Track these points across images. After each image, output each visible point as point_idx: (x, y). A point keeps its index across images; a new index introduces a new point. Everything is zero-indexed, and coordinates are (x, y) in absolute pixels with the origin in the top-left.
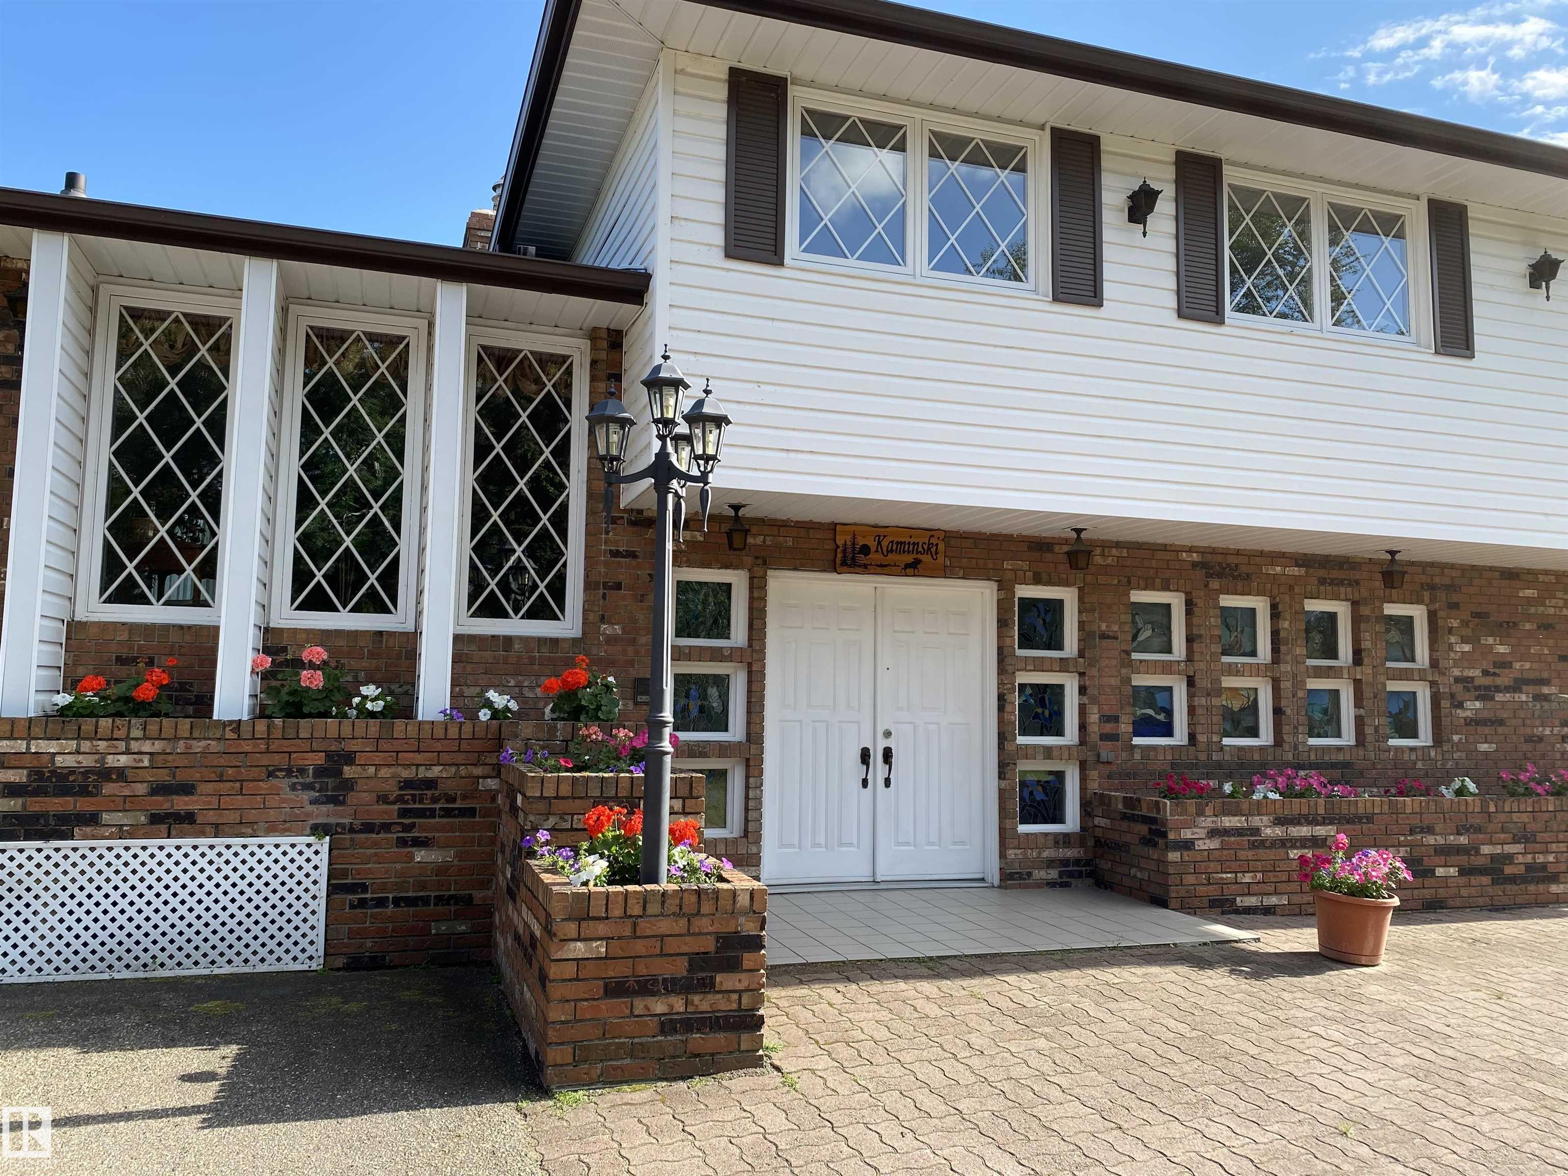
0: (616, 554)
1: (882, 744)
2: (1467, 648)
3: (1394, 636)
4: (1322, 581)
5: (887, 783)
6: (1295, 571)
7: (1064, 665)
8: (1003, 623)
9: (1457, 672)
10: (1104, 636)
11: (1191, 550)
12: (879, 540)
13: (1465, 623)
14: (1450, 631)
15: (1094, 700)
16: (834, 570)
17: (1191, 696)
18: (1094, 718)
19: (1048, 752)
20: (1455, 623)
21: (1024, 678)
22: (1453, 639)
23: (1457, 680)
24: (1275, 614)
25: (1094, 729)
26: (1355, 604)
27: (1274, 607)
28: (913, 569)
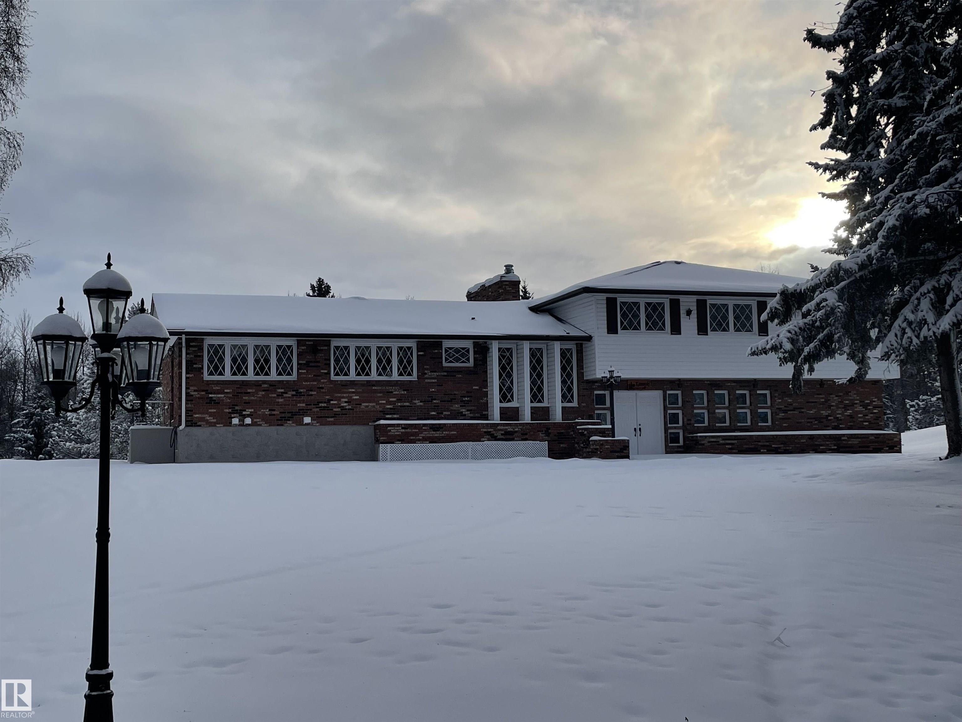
0: (584, 389)
1: (639, 427)
2: (780, 401)
3: (762, 398)
4: (741, 386)
5: (640, 436)
6: (734, 384)
7: (678, 408)
8: (665, 400)
9: (777, 407)
10: (687, 402)
11: (707, 381)
12: (637, 383)
13: (779, 395)
14: (775, 397)
15: (686, 416)
16: (627, 390)
17: (708, 415)
18: (685, 420)
19: (675, 428)
20: (777, 395)
21: (669, 411)
22: (776, 399)
23: (777, 408)
24: (729, 395)
25: (685, 423)
26: (750, 391)
27: (729, 393)
28: (644, 389)
